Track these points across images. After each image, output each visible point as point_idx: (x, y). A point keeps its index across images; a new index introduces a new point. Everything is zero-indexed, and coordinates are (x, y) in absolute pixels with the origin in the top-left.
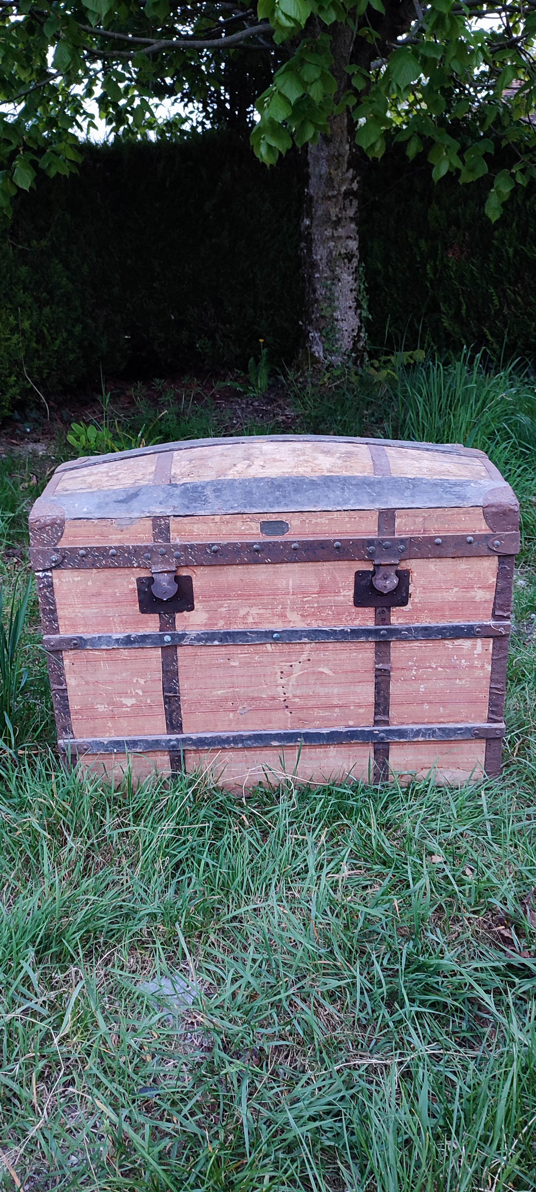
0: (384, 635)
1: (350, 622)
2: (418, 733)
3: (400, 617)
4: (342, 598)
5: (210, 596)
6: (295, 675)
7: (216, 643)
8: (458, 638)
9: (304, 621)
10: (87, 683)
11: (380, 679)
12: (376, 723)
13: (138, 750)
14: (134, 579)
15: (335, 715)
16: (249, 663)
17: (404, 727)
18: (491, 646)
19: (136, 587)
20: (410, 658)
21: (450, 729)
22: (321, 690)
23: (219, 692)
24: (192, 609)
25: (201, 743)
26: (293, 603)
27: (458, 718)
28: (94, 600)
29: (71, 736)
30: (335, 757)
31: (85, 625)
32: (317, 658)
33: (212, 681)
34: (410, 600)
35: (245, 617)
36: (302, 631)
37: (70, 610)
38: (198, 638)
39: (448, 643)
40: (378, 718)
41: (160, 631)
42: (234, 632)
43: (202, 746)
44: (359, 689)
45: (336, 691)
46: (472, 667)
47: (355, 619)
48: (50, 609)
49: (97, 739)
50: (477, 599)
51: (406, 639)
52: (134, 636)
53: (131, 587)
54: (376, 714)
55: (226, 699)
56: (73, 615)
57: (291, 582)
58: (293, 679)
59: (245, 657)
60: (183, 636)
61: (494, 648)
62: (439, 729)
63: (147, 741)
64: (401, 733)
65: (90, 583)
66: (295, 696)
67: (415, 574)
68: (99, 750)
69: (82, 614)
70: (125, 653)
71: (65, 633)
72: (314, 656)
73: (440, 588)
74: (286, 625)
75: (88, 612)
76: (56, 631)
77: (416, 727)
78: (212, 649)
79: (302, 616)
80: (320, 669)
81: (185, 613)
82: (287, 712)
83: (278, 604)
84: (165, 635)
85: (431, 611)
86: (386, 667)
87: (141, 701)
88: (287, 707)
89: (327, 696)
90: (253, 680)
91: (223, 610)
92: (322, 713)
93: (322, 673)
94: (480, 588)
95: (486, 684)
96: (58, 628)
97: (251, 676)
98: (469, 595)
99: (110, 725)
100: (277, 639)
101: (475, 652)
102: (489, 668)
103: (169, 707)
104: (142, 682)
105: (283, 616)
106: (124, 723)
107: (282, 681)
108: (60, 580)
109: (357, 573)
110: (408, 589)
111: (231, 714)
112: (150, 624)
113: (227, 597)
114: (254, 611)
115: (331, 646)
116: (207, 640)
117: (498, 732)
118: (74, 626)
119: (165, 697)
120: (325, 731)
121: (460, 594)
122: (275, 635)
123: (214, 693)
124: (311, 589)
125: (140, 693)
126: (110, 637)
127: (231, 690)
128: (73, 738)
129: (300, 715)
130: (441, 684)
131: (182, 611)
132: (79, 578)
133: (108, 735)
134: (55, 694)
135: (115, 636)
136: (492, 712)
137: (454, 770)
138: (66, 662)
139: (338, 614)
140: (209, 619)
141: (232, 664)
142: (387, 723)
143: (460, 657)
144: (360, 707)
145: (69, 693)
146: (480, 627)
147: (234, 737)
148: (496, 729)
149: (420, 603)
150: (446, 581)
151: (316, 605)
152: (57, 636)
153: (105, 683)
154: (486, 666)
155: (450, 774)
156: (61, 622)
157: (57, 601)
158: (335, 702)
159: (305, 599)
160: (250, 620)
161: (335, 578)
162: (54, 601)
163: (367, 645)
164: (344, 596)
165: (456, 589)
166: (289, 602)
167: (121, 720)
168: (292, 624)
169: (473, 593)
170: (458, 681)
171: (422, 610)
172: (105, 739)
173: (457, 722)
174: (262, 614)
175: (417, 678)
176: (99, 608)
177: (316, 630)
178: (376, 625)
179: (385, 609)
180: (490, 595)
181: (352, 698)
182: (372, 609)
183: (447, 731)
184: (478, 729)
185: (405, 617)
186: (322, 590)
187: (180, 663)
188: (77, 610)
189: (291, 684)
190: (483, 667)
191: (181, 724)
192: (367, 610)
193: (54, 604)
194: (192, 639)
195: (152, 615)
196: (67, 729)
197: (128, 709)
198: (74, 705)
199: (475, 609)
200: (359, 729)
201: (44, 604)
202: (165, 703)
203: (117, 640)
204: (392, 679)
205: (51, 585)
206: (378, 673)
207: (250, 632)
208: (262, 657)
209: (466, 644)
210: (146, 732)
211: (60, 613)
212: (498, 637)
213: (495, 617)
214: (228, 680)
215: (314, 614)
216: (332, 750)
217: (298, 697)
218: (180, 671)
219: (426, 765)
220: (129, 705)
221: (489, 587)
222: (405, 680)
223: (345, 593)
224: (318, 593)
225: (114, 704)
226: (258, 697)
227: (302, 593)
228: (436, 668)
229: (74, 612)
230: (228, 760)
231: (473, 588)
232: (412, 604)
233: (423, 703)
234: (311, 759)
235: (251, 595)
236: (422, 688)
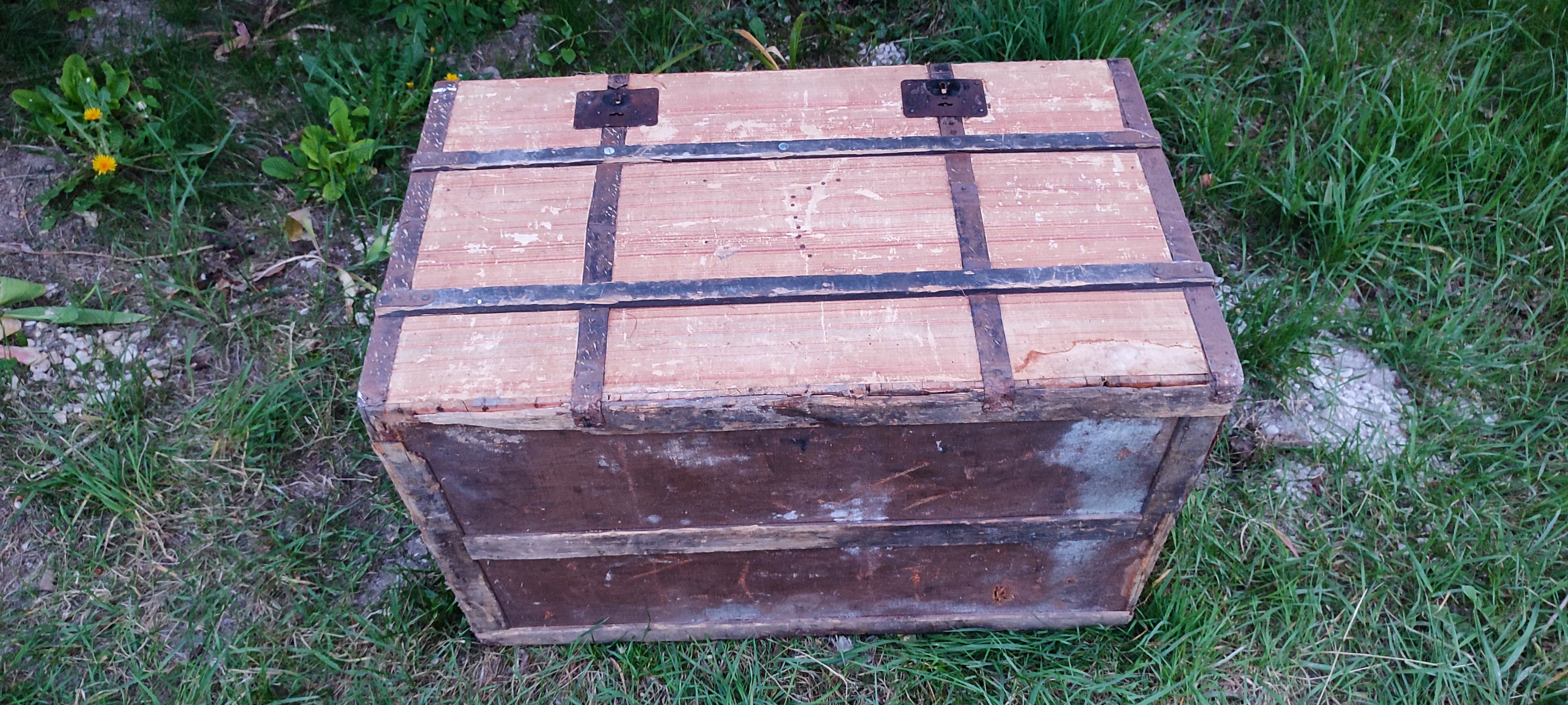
3: (979, 129)
4: (885, 110)
5: (683, 110)
6: (816, 198)
7: (687, 155)
8: (1078, 151)
9: (827, 134)
10: (462, 215)
11: (962, 204)
14: (574, 94)
15: (890, 258)
16: (738, 184)
18: (1138, 162)
19: (574, 101)
20: (1007, 177)
22: (863, 222)
23: (686, 224)
24: (655, 122)
26: (810, 118)
28: (508, 115)
30: (896, 324)
31: (484, 142)
32: (851, 177)
33: (675, 209)
34: (990, 111)
35: (735, 130)
37: (468, 128)
38: (658, 151)
40: (969, 259)
41: (600, 146)
42: (716, 144)
44: (927, 218)
45: (887, 222)
46: (1115, 188)
47: (909, 128)
48: (438, 125)
52: (557, 148)
53: (567, 100)
54: (964, 255)
55: (697, 236)
56: (470, 134)
57: (806, 94)
58: (812, 206)
59: (731, 178)
60: (635, 151)
61: (1144, 166)
65: (508, 98)
67: (991, 84)
69: (485, 131)
71: (451, 148)
72: (845, 175)
73: (1033, 98)
74: (799, 135)
75: (493, 129)
76: (438, 149)
78: (679, 165)
79: (825, 131)
80: (859, 192)
81: (643, 128)
82: (803, 254)
83: (787, 119)
85: (1025, 123)
87: (547, 239)
88: (803, 247)
89: (873, 227)
90: (744, 204)
91: (702, 124)
93: (862, 197)
94: (1093, 97)
95: (1149, 210)
96: (441, 147)
97: (741, 203)
98: (1079, 105)
101: (1114, 170)
102: (1146, 192)
103: (595, 245)
104: (555, 211)
105: (794, 130)
107: (794, 207)
108: (465, 96)
109: (904, 84)
110: (983, 99)
111: (703, 256)
112: (587, 138)
113: (709, 111)
114: (750, 125)
115: (873, 163)
116: (671, 153)
119: (590, 229)
120: (873, 273)
121: (1066, 105)
122: (782, 147)
123: (676, 225)
124: (836, 102)
125: (548, 227)
126: (520, 149)
127: (706, 221)
129: (827, 259)
130: (1071, 211)
131: (636, 125)
132: (494, 94)
135: (528, 150)
136: (1178, 251)
137: (1139, 344)
138: (438, 188)
139: (881, 128)
140: (679, 135)
141: (711, 186)
143: (1090, 176)
144: (934, 244)
145: (427, 230)
147: (705, 282)
149: (1007, 114)
150: (1039, 91)
151: (845, 118)
153: (494, 214)
154: (1140, 187)
155: (1133, 353)
156: (448, 141)
157: (452, 115)
158: (889, 238)
159: (828, 113)
160: (743, 132)
161: (871, 90)
162: (448, 116)
164: (887, 107)
165: (1056, 99)
166: (803, 115)
167: (504, 268)
168: (809, 136)
169: (1085, 103)
170: (1098, 207)
171: (1011, 122)
172: (468, 285)
174: (761, 128)
175: (1025, 204)
176: (513, 124)
178: (942, 134)
179: (953, 119)
180: (1112, 105)
181: (917, 233)
182: (933, 120)
183: (1102, 270)
185: (986, 129)
186: (854, 105)
187: (623, 186)
188: (478, 128)
189: (808, 211)
190: (1134, 188)
191: (610, 271)
192: (925, 123)
193: (446, 120)
195: (591, 131)
196: (402, 281)
197: (522, 250)
198: (429, 244)
201: (431, 121)
202: (589, 238)
204: (982, 204)
205: (450, 100)
206: (958, 196)
207: (742, 143)
208: (761, 177)
211: (451, 133)
213: (1128, 126)
214: (702, 206)
215: (842, 128)
216: (890, 308)
218: (623, 198)
219: (1080, 336)
220: (524, 243)
221: (1107, 96)
222: (1004, 206)
223: (889, 104)
224: (849, 105)
225: (498, 242)
226: (752, 232)
227: (823, 105)
228: (1056, 190)
229: (473, 129)
230: (689, 329)
231: (1082, 97)
232: (995, 115)
233: (1046, 240)
234: (850, 327)
235: (745, 108)
236: (1038, 217)
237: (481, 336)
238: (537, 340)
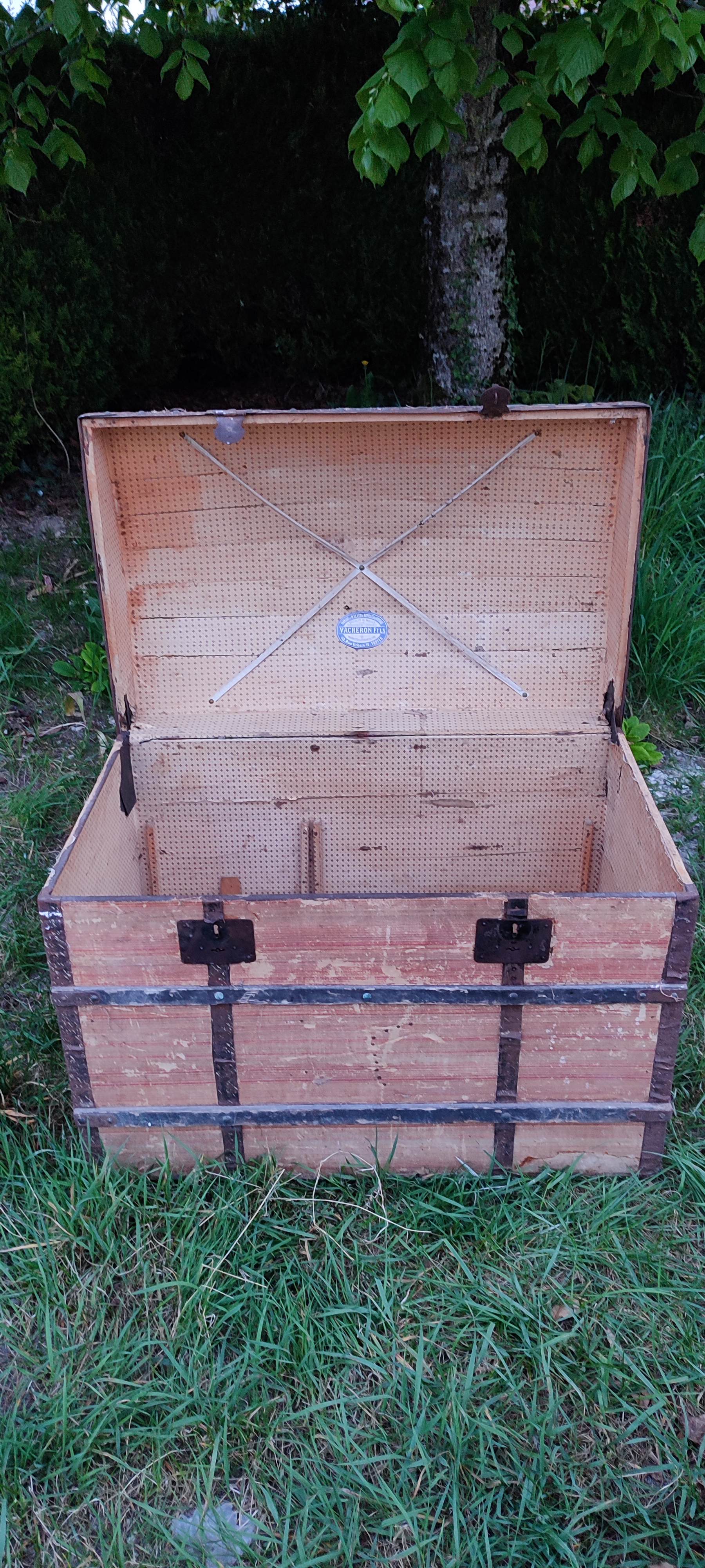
0: (513, 999)
1: (468, 980)
2: (554, 1114)
3: (537, 975)
4: (458, 951)
5: (278, 945)
6: (392, 1042)
7: (285, 1002)
8: (613, 1002)
9: (405, 977)
10: (111, 1044)
11: (506, 1049)
12: (499, 1099)
13: (180, 1125)
14: (173, 922)
15: (444, 1088)
16: (329, 1026)
17: (536, 1105)
18: (659, 1013)
19: (176, 931)
20: (548, 1025)
21: (597, 1111)
22: (426, 1060)
23: (289, 1059)
24: (253, 959)
25: (263, 1118)
26: (391, 955)
27: (608, 1096)
28: (119, 946)
29: (91, 1104)
30: (442, 1137)
31: (108, 976)
32: (422, 1023)
33: (279, 1045)
34: (552, 956)
35: (324, 971)
36: (402, 991)
37: (88, 957)
38: (261, 996)
39: (601, 1009)
40: (502, 1093)
41: (210, 985)
42: (309, 990)
43: (264, 1122)
44: (477, 1059)
45: (446, 1061)
46: (631, 1037)
47: (475, 976)
48: (60, 956)
49: (126, 1110)
50: (643, 957)
51: (543, 1002)
52: (173, 991)
53: (169, 931)
54: (499, 1088)
55: (298, 1067)
56: (92, 964)
57: (388, 930)
58: (389, 1046)
59: (324, 1019)
60: (241, 993)
61: (662, 1015)
62: (583, 1110)
63: (191, 1115)
64: (532, 1114)
65: (114, 926)
66: (390, 1066)
67: (559, 925)
68: (127, 1123)
69: (104, 962)
70: (162, 1010)
71: (80, 985)
72: (417, 1020)
73: (594, 942)
74: (381, 981)
75: (110, 960)
76: (70, 982)
77: (552, 1106)
78: (279, 1009)
79: (403, 971)
80: (426, 1036)
81: (243, 965)
82: (379, 1083)
83: (371, 956)
84: (215, 991)
85: (578, 969)
86: (515, 1035)
87: (183, 1067)
88: (379, 1078)
89: (434, 1066)
90: (334, 1046)
91: (295, 961)
92: (425, 1086)
93: (428, 1040)
94: (647, 943)
95: (649, 1057)
96: (71, 979)
97: (331, 1041)
98: (632, 951)
99: (142, 1092)
100: (369, 1000)
101: (637, 1019)
102: (654, 1038)
103: (222, 1074)
104: (185, 1044)
105: (376, 970)
106: (161, 1091)
107: (375, 1048)
108: (73, 921)
109: (480, 921)
110: (549, 942)
111: (305, 1085)
112: (196, 976)
113: (300, 946)
114: (338, 964)
115: (441, 1009)
116: (272, 999)
117: (662, 1116)
118: (92, 976)
119: (216, 1064)
120: (429, 1108)
121: (621, 950)
122: (365, 995)
123: (282, 1059)
124: (416, 939)
125: (183, 1057)
126: (142, 992)
127: (305, 1056)
128: (95, 1107)
129: (397, 1087)
130: (589, 1056)
131: (238, 962)
132: (99, 920)
133: (140, 1103)
134: (68, 1056)
135: (149, 991)
136: (656, 1090)
137: (600, 1155)
138: (83, 1019)
139: (453, 970)
140: (275, 972)
141: (306, 1026)
142: (513, 1099)
143: (615, 1026)
144: (478, 1079)
145: (88, 1055)
146: (645, 991)
147: (308, 1113)
148: (660, 1112)
149: (565, 959)
150: (601, 934)
151: (422, 959)
152: (70, 989)
153: (135, 1044)
154: (651, 1036)
155: (595, 1159)
156: (75, 972)
157: (69, 946)
158: (445, 1073)
159: (407, 951)
160: (332, 974)
161: (449, 926)
162: (65, 947)
163: (490, 1009)
164: (461, 948)
165: (615, 944)
166: (385, 954)
167: (158, 1087)
168: (388, 981)
169: (637, 950)
170: (611, 1053)
171: (567, 968)
172: (137, 1109)
173: (608, 1100)
174: (348, 968)
175: (556, 1049)
176: (126, 955)
177: (422, 991)
178: (503, 985)
179: (516, 965)
180: (661, 953)
181: (467, 1070)
182: (499, 966)
183: (594, 1113)
184: (636, 1111)
185: (543, 976)
186: (431, 940)
187: (235, 1024)
188: (96, 958)
189: (385, 1051)
190: (646, 1037)
191: (237, 1095)
192: (491, 966)
193: (66, 950)
194: (252, 998)
195: (199, 966)
196: (86, 1096)
197: (167, 1076)
198: (94, 1068)
199: (639, 968)
200: (476, 1106)
201: (52, 950)
202: (216, 1070)
203: (151, 996)
204: (522, 1048)
205: (61, 927)
206: (504, 1042)
207: (332, 991)
208: (347, 1019)
209: (625, 1009)
210: (191, 1101)
211: (73, 960)
212: (668, 1005)
213: (665, 978)
214: (301, 1045)
215: (419, 970)
216: (439, 1129)
217: (395, 1067)
218: (236, 1032)
219: (563, 1149)
220: (168, 1070)
221: (661, 943)
222: (540, 1050)
223: (463, 945)
224: (426, 944)
225: (147, 1069)
226: (341, 1066)
227: (404, 943)
228: (583, 1037)
229: (93, 959)
230: (299, 1136)
231: (638, 943)
232: (553, 961)
233: (563, 1077)
234: (410, 1138)
235: (333, 945)
236: (562, 1060)
237: (155, 1138)
238: (195, 1141)
